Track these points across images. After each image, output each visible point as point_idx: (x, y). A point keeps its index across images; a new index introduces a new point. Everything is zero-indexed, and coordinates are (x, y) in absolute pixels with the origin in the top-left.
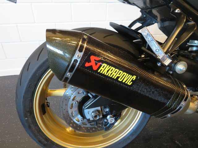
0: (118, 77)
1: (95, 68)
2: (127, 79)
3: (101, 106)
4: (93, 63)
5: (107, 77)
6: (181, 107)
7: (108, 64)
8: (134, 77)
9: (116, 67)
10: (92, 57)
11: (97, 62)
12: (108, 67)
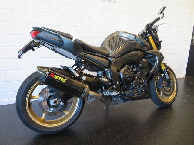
0: (61, 80)
1: (53, 77)
2: (64, 80)
3: (57, 98)
4: (52, 75)
5: (57, 80)
6: (85, 91)
7: (57, 75)
8: (66, 80)
9: (60, 77)
10: (52, 73)
11: (53, 75)
12: (57, 76)
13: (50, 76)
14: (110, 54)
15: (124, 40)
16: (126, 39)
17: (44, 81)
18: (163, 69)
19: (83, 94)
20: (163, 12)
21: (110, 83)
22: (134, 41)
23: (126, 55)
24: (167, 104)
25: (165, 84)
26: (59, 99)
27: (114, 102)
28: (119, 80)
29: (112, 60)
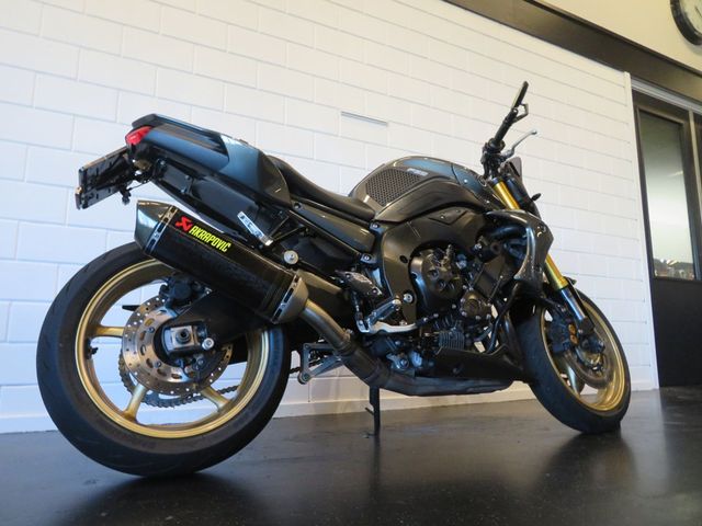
0: (211, 242)
1: (186, 229)
2: (223, 246)
4: (183, 224)
5: (199, 239)
6: (292, 290)
7: (200, 227)
8: (229, 245)
9: (208, 231)
10: (183, 219)
11: (188, 224)
12: (200, 230)
13: (177, 224)
14: (374, 216)
15: (418, 176)
16: (424, 174)
17: (154, 241)
18: (561, 286)
19: (286, 301)
20: (524, 102)
21: (380, 292)
22: (448, 178)
23: (429, 216)
24: (601, 417)
25: (575, 335)
26: (199, 330)
27: (397, 376)
28: (411, 289)
29: (380, 231)
